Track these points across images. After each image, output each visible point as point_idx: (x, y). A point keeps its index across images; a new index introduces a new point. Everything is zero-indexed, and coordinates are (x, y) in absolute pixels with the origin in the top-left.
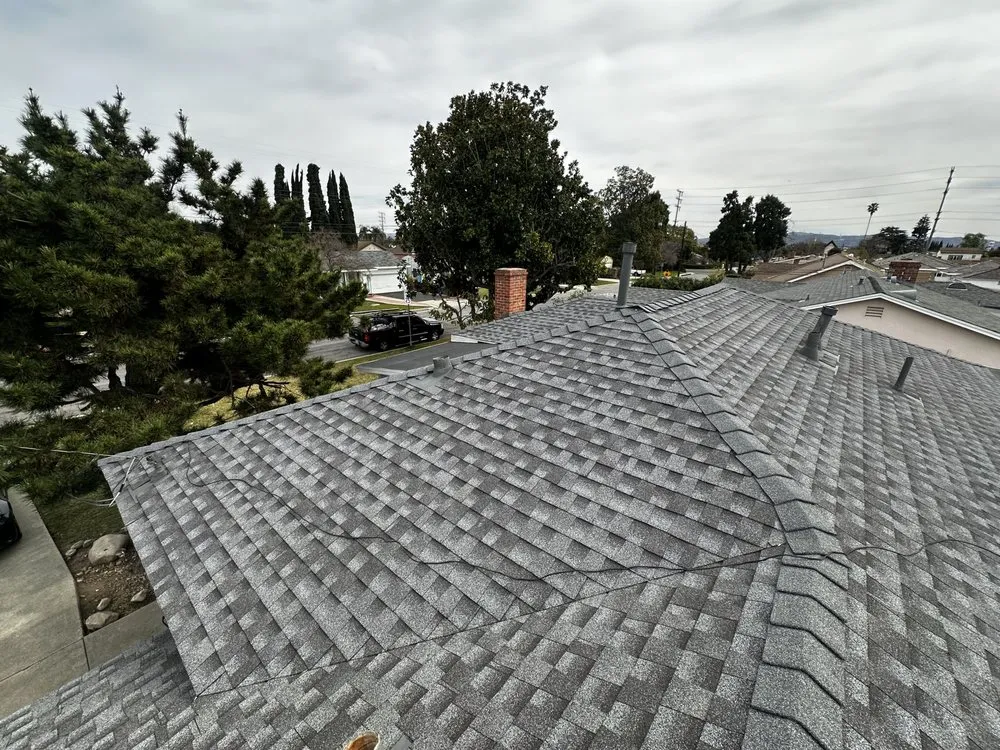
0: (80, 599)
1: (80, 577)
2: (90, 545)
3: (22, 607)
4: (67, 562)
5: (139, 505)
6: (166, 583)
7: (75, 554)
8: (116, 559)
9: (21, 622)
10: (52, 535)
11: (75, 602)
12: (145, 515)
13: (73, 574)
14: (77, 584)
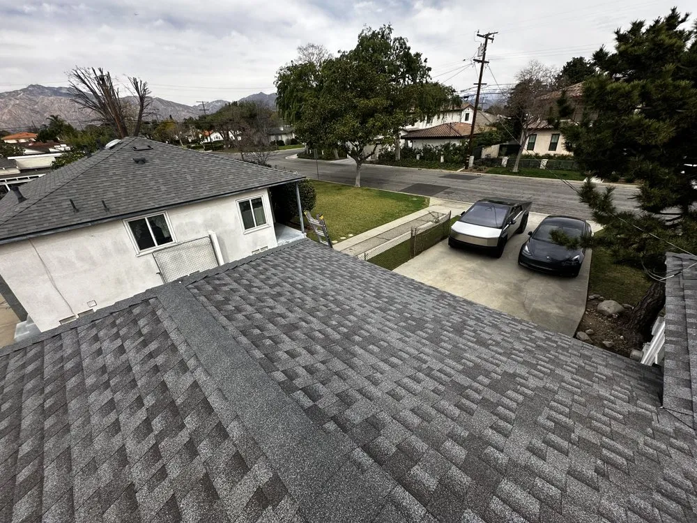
0: (582, 321)
1: (588, 311)
2: (602, 301)
3: (559, 305)
4: (587, 301)
5: (683, 290)
6: (677, 342)
7: (593, 299)
8: (611, 316)
9: (556, 311)
10: (589, 283)
11: (579, 321)
12: (683, 298)
13: (586, 308)
14: (585, 313)
